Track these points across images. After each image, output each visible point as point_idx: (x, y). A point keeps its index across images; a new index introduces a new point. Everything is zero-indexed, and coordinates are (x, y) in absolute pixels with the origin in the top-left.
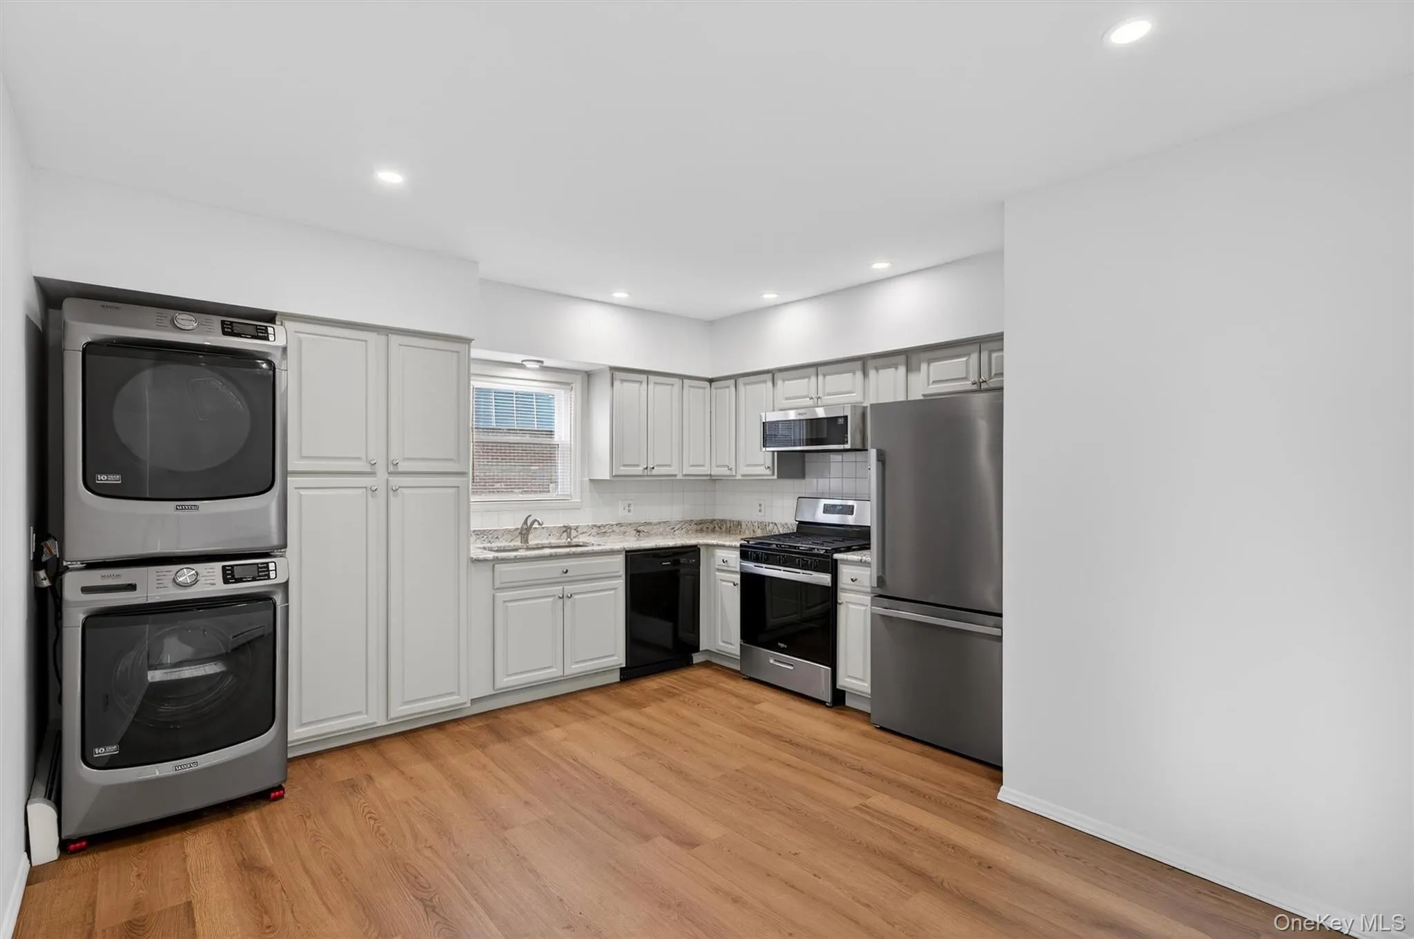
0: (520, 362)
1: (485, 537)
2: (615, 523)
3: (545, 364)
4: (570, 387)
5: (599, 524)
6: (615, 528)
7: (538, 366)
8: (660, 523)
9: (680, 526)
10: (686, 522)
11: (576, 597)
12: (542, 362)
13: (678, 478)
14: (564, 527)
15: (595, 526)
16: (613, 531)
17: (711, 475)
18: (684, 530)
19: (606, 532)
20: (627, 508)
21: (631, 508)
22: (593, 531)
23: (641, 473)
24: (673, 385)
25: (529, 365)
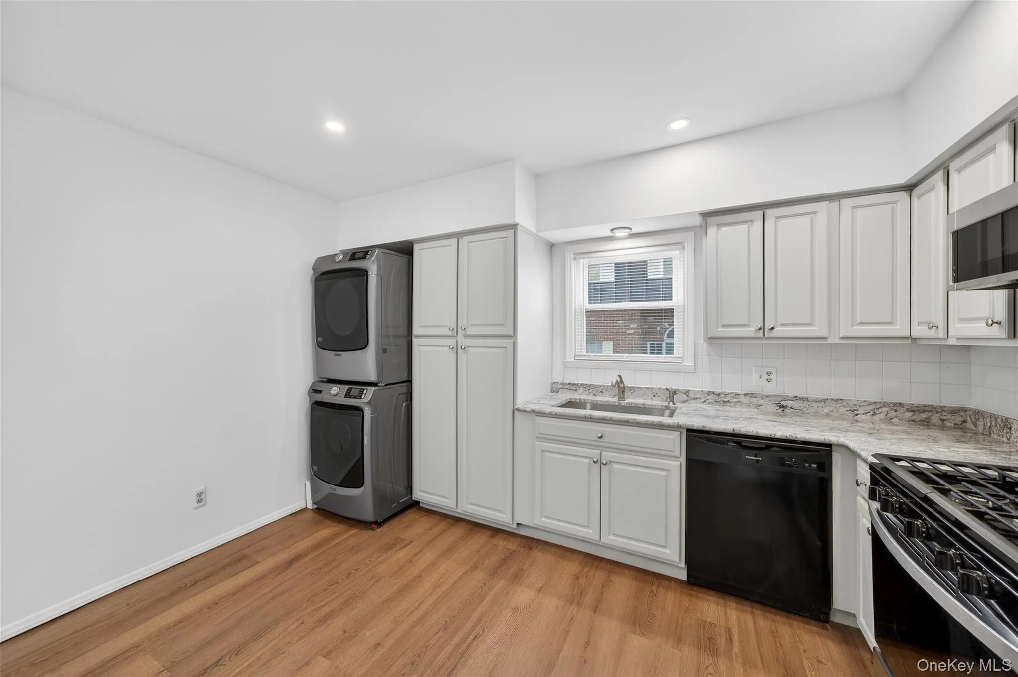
0: (609, 234)
1: (590, 390)
2: (744, 393)
3: (634, 231)
4: (681, 246)
5: (717, 391)
6: (742, 398)
7: (626, 234)
8: (825, 401)
9: (870, 408)
10: (885, 405)
11: (615, 465)
12: (630, 229)
13: (830, 341)
14: (666, 389)
15: (713, 393)
16: (740, 402)
17: (914, 340)
18: (882, 416)
19: (728, 402)
20: (765, 376)
21: (773, 376)
22: (709, 398)
23: (752, 335)
24: (815, 213)
25: (620, 234)
